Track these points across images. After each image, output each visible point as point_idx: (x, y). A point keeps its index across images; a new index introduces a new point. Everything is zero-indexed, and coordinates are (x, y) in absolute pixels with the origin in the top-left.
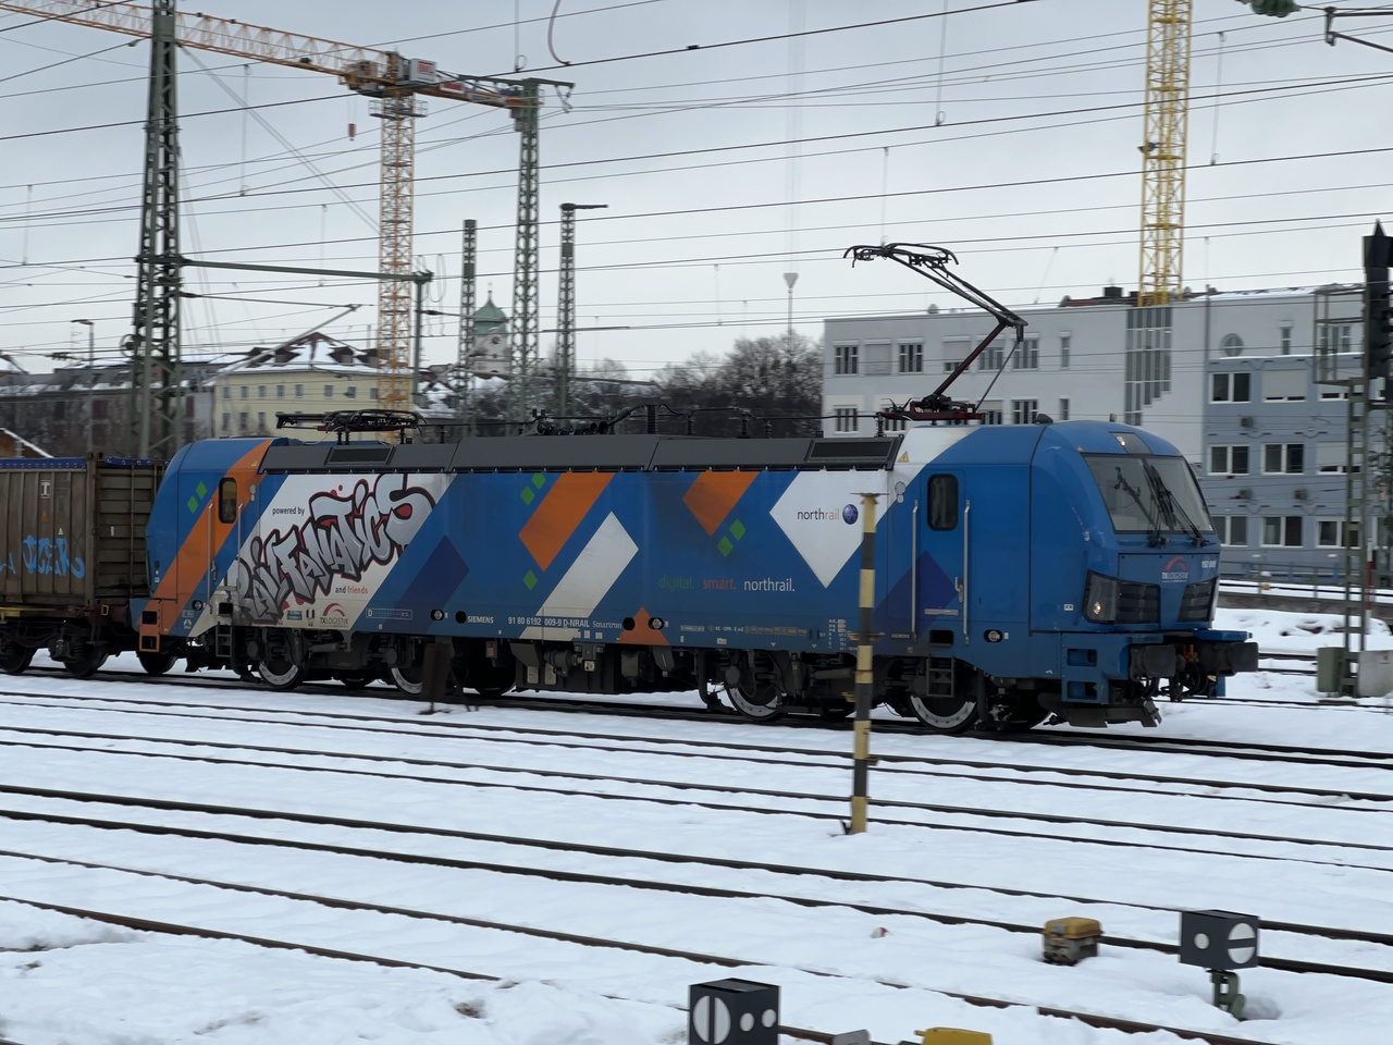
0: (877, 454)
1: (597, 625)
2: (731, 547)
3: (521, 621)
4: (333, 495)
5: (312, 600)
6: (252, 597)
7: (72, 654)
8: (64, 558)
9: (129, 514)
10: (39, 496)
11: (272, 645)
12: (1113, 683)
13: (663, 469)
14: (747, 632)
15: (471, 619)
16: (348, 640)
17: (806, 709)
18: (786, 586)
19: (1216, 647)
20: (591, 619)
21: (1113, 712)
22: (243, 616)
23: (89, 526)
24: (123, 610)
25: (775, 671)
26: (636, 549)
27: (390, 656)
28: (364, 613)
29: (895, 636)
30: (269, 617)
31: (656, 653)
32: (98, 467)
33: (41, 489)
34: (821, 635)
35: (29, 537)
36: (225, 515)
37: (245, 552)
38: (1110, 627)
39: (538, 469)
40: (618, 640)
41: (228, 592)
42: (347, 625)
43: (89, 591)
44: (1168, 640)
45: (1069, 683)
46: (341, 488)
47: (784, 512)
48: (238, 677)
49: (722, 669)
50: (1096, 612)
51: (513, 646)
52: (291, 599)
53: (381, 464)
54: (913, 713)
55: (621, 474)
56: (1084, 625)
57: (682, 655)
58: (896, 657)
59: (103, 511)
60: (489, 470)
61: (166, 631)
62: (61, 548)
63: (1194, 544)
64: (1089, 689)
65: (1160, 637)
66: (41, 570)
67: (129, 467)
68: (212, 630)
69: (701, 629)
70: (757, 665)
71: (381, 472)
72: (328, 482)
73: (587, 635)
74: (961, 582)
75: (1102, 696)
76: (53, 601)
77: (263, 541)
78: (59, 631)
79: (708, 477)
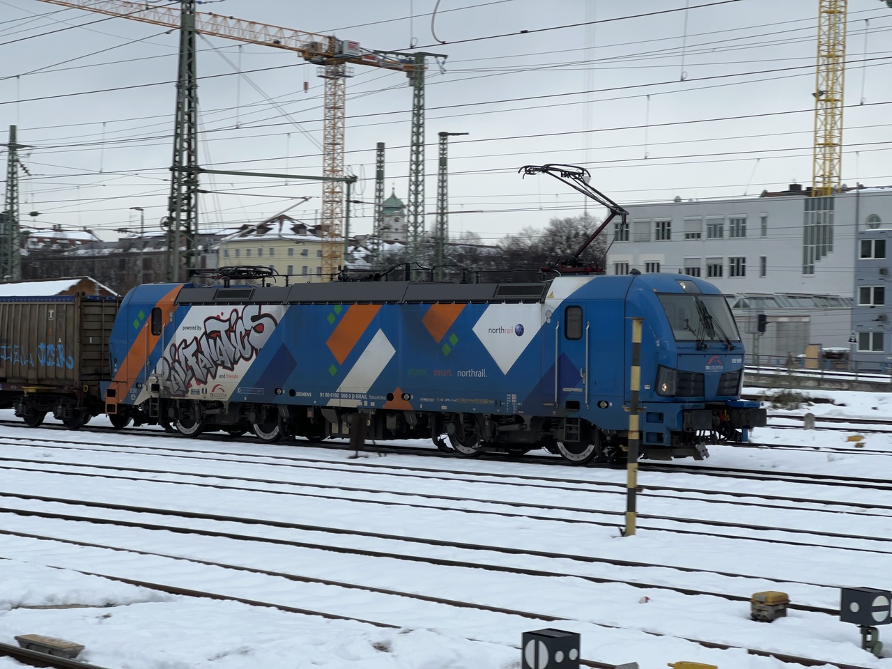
0: (536, 295)
1: (373, 397)
2: (450, 350)
3: (327, 395)
4: (218, 318)
5: (205, 383)
6: (171, 381)
7: (67, 415)
8: (61, 356)
9: (101, 330)
10: (47, 318)
11: (183, 410)
12: (674, 433)
13: (410, 302)
14: (459, 402)
15: (298, 394)
16: (226, 407)
17: (494, 449)
18: (482, 374)
19: (741, 411)
20: (368, 394)
21: (677, 451)
22: (165, 392)
23: (77, 337)
24: (96, 388)
25: (476, 426)
26: (393, 351)
27: (252, 416)
28: (236, 389)
29: (546, 404)
30: (180, 393)
31: (406, 415)
32: (82, 301)
33: (48, 314)
34: (502, 403)
35: (42, 344)
36: (155, 330)
37: (167, 353)
38: (671, 399)
39: (337, 303)
40: (384, 407)
41: (157, 378)
42: (226, 398)
43: (76, 377)
44: (707, 407)
45: (647, 433)
46: (222, 314)
47: (481, 329)
48: (164, 429)
49: (446, 425)
50: (664, 390)
51: (322, 410)
52: (193, 382)
53: (246, 299)
54: (558, 452)
55: (386, 305)
56: (656, 398)
57: (421, 416)
58: (546, 417)
59: (85, 328)
60: (308, 303)
61: (121, 401)
62: (60, 351)
63: (726, 348)
64: (660, 437)
65: (703, 405)
66: (49, 364)
67: (101, 301)
68: (147, 401)
69: (432, 400)
70: (465, 423)
71: (246, 304)
72: (215, 310)
73: (366, 403)
74: (584, 372)
75: (666, 442)
76: (55, 383)
77: (177, 346)
78: (59, 401)
79: (437, 307)
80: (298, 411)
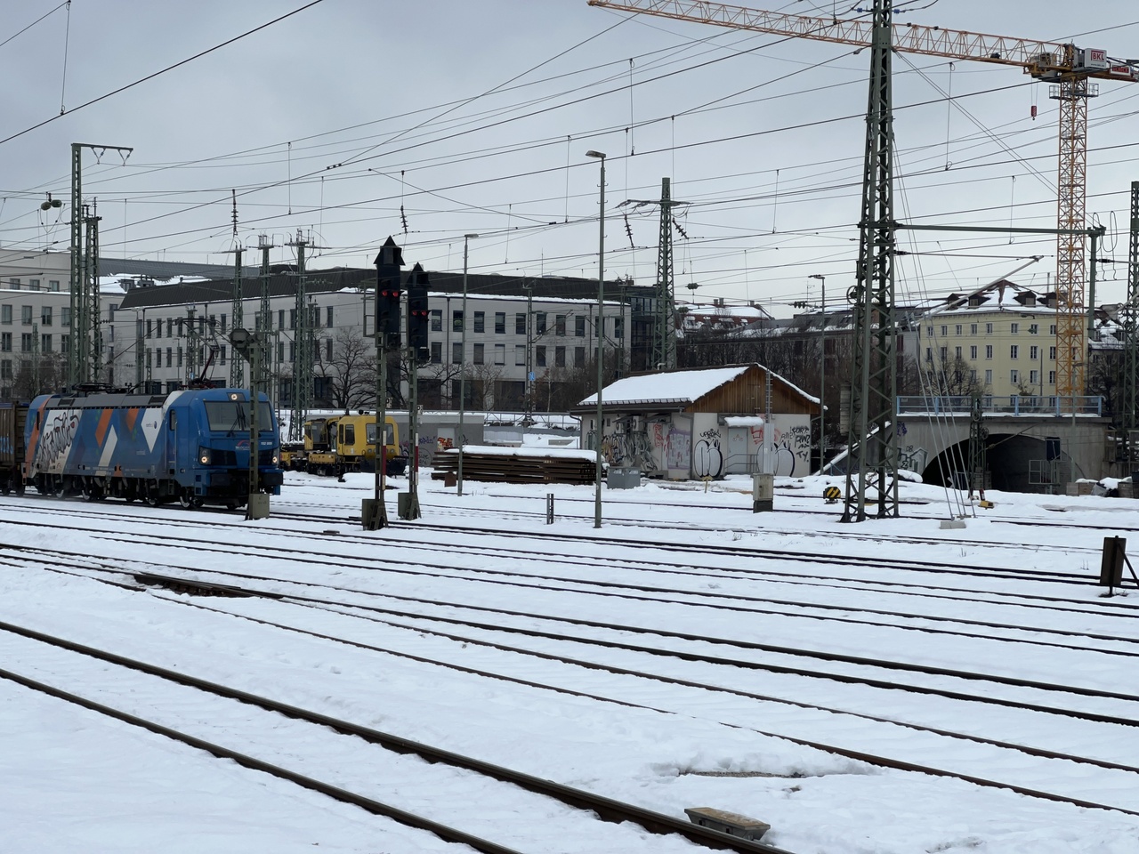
2: (135, 438)
3: (95, 468)
4: (59, 418)
5: (54, 462)
6: (43, 461)
8: (8, 445)
15: (86, 468)
16: (63, 477)
20: (109, 467)
22: (42, 468)
23: (13, 432)
26: (117, 439)
28: (65, 466)
29: (163, 472)
30: (46, 469)
31: (123, 480)
34: (150, 472)
35: (1, 437)
36: (38, 427)
37: (41, 443)
39: (99, 408)
40: (114, 475)
41: (38, 459)
42: (61, 473)
45: (196, 488)
46: (61, 415)
47: (144, 424)
50: (204, 461)
52: (50, 461)
53: (68, 406)
54: (181, 501)
55: (115, 410)
56: (199, 466)
60: (90, 408)
61: (28, 476)
62: (8, 442)
64: (199, 490)
68: (36, 475)
69: (129, 470)
72: (58, 413)
73: (108, 473)
74: (175, 451)
75: (202, 493)
77: (45, 438)
79: (130, 410)
80: (88, 478)
